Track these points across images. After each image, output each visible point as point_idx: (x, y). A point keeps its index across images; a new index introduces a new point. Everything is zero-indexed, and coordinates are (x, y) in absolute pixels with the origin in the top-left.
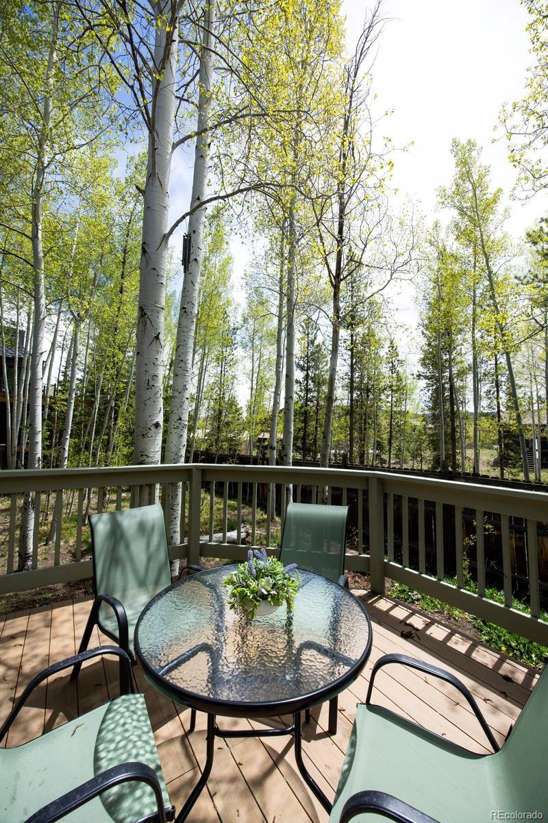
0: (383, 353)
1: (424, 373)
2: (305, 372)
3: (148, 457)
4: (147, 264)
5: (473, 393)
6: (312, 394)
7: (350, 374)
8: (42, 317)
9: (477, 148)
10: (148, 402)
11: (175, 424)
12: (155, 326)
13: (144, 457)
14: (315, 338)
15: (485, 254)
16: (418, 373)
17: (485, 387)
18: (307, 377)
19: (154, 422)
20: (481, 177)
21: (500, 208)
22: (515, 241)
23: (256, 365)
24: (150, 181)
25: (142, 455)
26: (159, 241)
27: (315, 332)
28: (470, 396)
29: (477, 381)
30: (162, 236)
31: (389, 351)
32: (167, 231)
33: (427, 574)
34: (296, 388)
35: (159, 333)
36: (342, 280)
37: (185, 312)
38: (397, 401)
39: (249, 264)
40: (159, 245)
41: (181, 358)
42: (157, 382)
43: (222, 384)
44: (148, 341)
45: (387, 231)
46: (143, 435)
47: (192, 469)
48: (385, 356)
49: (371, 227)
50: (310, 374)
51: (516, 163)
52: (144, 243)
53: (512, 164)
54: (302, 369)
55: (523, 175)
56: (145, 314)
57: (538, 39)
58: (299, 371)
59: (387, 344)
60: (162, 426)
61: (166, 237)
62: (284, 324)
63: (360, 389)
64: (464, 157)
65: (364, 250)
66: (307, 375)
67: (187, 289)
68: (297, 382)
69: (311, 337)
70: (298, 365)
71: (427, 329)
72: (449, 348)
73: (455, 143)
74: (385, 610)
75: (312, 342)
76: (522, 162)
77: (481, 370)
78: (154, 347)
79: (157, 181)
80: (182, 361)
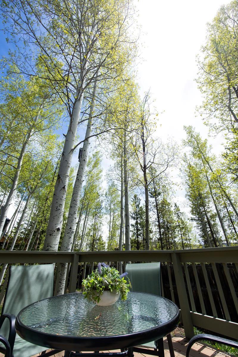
0: (172, 209)
1: (194, 218)
2: (136, 220)
3: (51, 247)
4: (64, 159)
5: (221, 228)
6: (140, 232)
7: (157, 219)
8: (14, 189)
9: (193, 128)
10: (55, 217)
11: (68, 231)
12: (64, 183)
13: (49, 247)
14: (139, 204)
15: (207, 162)
16: (191, 218)
17: (226, 223)
18: (137, 223)
19: (57, 228)
20: (198, 136)
21: (208, 145)
22: (218, 156)
23: (112, 218)
24: (69, 132)
25: (48, 246)
26: (70, 151)
27: (139, 201)
28: (220, 229)
29: (221, 220)
30: (71, 150)
31: (175, 208)
32: (73, 148)
33: (219, 318)
34: (131, 228)
35: (65, 185)
36: (147, 169)
37: (78, 180)
38: (184, 234)
39: (108, 170)
40: (69, 152)
41: (74, 199)
42: (62, 208)
43: (95, 228)
44: (59, 189)
45: (163, 150)
46: (50, 235)
47: (74, 254)
48: (174, 211)
49: (156, 149)
50: (138, 221)
51: (207, 125)
52: (63, 152)
53: (206, 125)
54: (134, 218)
55: (211, 128)
56: (60, 178)
57: (202, 90)
58: (133, 220)
59: (174, 205)
60: (61, 230)
61: (73, 150)
62: (124, 194)
63: (164, 228)
64: (189, 130)
65: (154, 157)
66: (137, 222)
67: (80, 171)
68: (132, 225)
69: (137, 203)
70: (132, 217)
71: (190, 197)
72: (203, 205)
73: (185, 127)
74: (197, 350)
75: (138, 206)
76: (209, 124)
77: (222, 215)
78: (62, 192)
79: (72, 132)
80: (74, 200)
